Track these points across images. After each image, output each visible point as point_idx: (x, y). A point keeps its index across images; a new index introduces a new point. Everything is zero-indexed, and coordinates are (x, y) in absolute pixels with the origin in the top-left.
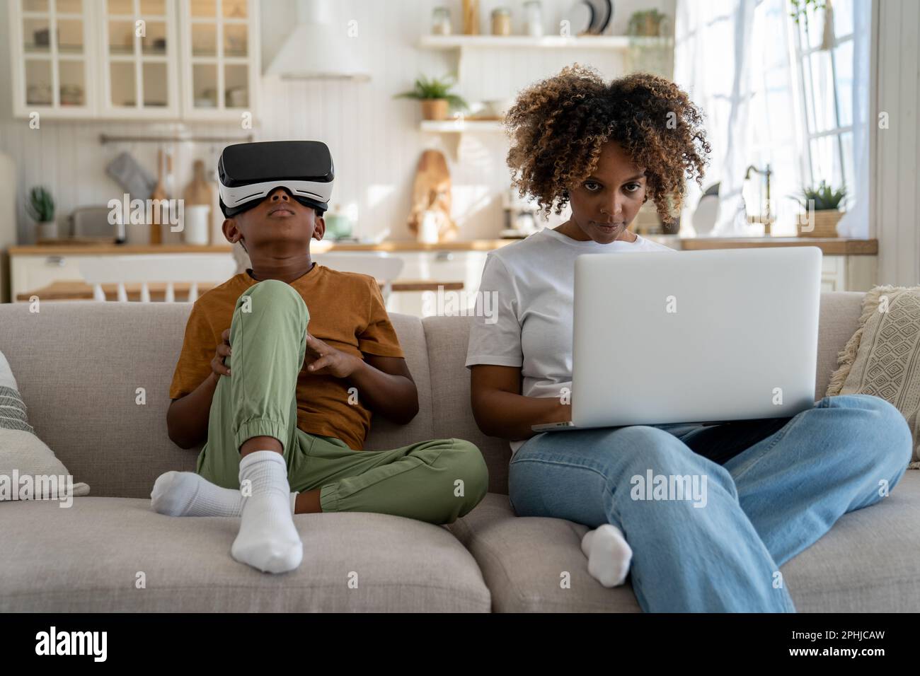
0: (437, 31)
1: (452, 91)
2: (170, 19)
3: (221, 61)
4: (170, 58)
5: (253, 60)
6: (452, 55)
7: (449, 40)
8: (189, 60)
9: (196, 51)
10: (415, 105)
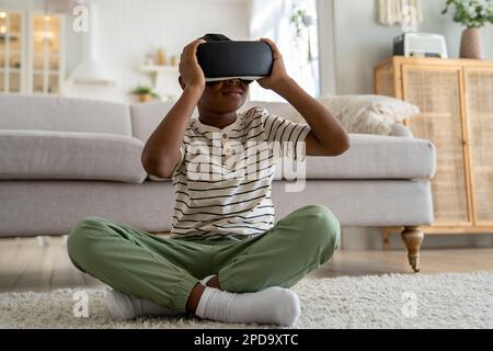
0: (146, 64)
1: (154, 91)
2: (23, 53)
3: (46, 73)
4: (22, 70)
5: (62, 73)
6: (153, 75)
7: (152, 67)
8: (31, 72)
9: (35, 67)
10: (137, 97)
